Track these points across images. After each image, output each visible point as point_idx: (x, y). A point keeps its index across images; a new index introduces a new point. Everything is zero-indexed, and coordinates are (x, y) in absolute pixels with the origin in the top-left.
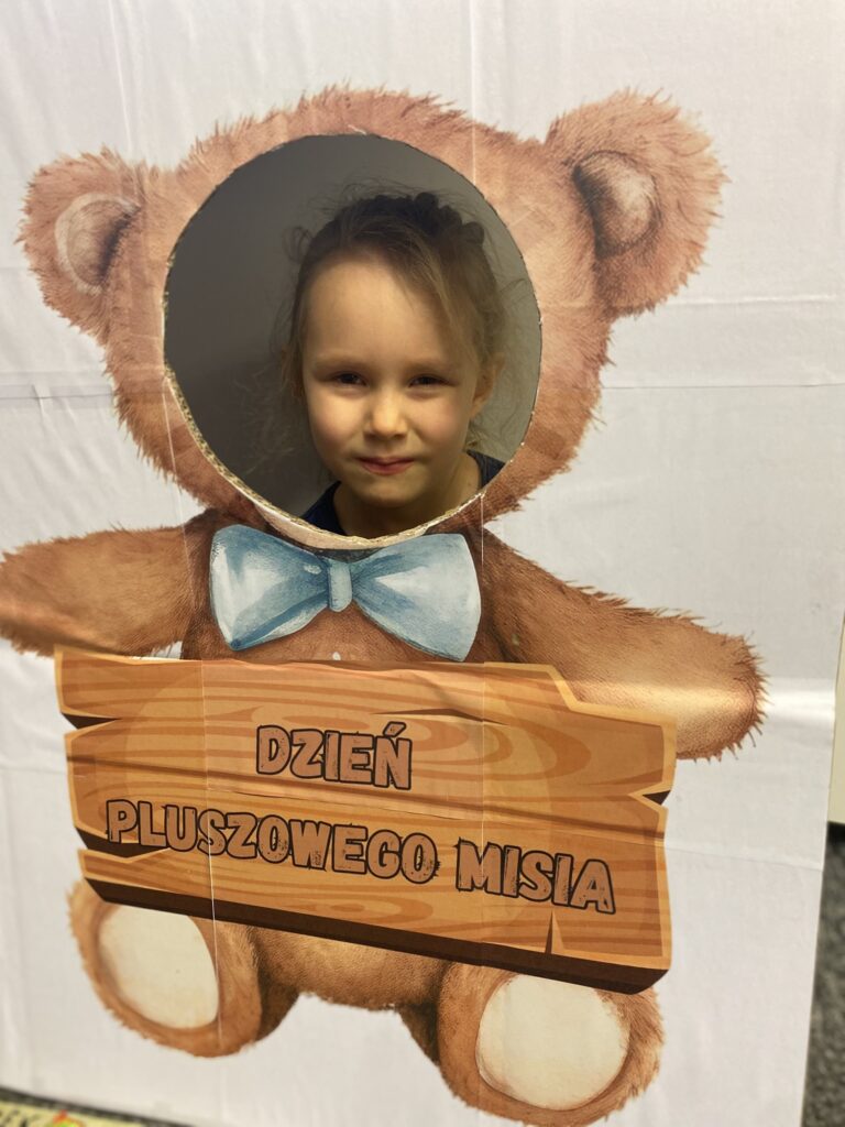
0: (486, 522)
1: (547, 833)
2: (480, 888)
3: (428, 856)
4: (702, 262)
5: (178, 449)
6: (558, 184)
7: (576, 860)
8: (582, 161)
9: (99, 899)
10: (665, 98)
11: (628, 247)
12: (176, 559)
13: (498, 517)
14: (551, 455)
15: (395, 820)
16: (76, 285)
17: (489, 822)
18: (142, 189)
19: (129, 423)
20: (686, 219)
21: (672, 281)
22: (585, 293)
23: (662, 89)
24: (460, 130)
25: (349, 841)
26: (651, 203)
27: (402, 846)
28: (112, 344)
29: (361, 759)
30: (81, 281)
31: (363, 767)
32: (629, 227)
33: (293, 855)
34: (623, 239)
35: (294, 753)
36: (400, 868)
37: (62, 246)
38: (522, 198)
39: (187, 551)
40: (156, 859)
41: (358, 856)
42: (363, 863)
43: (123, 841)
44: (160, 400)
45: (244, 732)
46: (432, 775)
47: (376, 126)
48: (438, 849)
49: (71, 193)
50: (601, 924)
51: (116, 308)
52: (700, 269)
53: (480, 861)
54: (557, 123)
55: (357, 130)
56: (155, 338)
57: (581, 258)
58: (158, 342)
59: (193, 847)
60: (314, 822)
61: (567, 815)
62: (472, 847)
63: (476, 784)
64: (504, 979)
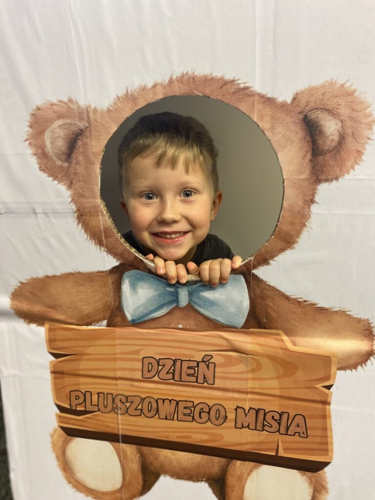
0: (253, 269)
1: (278, 403)
2: (246, 427)
3: (222, 413)
4: (362, 160)
5: (106, 237)
6: (295, 122)
7: (290, 415)
8: (308, 112)
9: (65, 435)
10: (350, 85)
11: (327, 152)
12: (105, 284)
13: (260, 268)
14: (286, 242)
15: (206, 398)
16: (55, 162)
17: (251, 398)
18: (89, 118)
19: (82, 225)
20: (356, 140)
21: (347, 168)
22: (306, 172)
23: (349, 80)
24: (249, 96)
25: (185, 408)
26: (340, 133)
27: (210, 410)
28: (74, 190)
29: (191, 371)
30: (58, 160)
31: (193, 375)
32: (329, 143)
33: (159, 414)
34: (325, 148)
35: (160, 369)
36: (209, 419)
37: (48, 144)
38: (278, 128)
39: (110, 282)
40: (94, 417)
41: (190, 414)
42: (191, 417)
43: (78, 409)
44: (98, 215)
45: (137, 360)
46: (224, 378)
47: (207, 92)
48: (227, 410)
49: (52, 119)
50: (301, 442)
51: (75, 173)
52: (361, 163)
53: (246, 415)
54: (297, 94)
55: (198, 94)
56: (96, 188)
57: (305, 156)
58: (97, 189)
59: (111, 411)
60: (169, 400)
61: (286, 395)
62: (243, 410)
63: (245, 382)
64: (255, 467)
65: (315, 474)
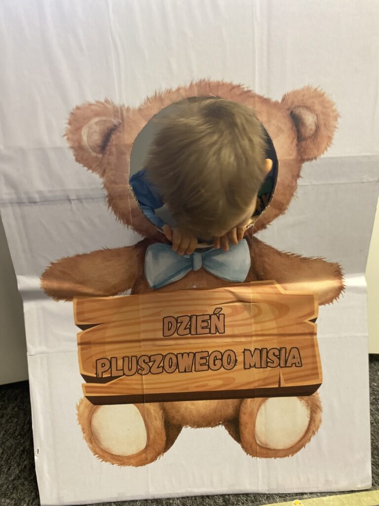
0: (254, 234)
1: (276, 341)
2: (253, 367)
3: (233, 358)
5: (134, 216)
6: (285, 117)
7: (287, 349)
8: (293, 109)
9: (91, 404)
11: (308, 138)
12: (131, 258)
14: (279, 209)
15: (219, 346)
16: (91, 154)
17: (255, 341)
18: (122, 115)
19: (112, 208)
20: (327, 129)
21: (322, 149)
24: (251, 97)
25: (202, 358)
26: (316, 123)
27: (222, 356)
28: (106, 177)
29: (205, 324)
30: (93, 152)
31: (206, 327)
32: (309, 131)
33: (178, 368)
34: (307, 135)
35: (178, 326)
36: (222, 365)
37: (85, 138)
38: (272, 121)
39: (135, 255)
40: (119, 382)
41: (205, 363)
42: (207, 366)
43: (103, 376)
44: (127, 198)
45: (158, 321)
46: (233, 326)
47: (220, 94)
48: (236, 354)
49: (90, 117)
50: (298, 371)
51: (108, 162)
53: (252, 356)
54: (285, 96)
56: (126, 174)
57: (292, 142)
58: (127, 176)
59: (135, 373)
60: (187, 353)
61: (283, 332)
62: (249, 352)
63: (249, 327)
64: (263, 401)
65: (311, 397)
